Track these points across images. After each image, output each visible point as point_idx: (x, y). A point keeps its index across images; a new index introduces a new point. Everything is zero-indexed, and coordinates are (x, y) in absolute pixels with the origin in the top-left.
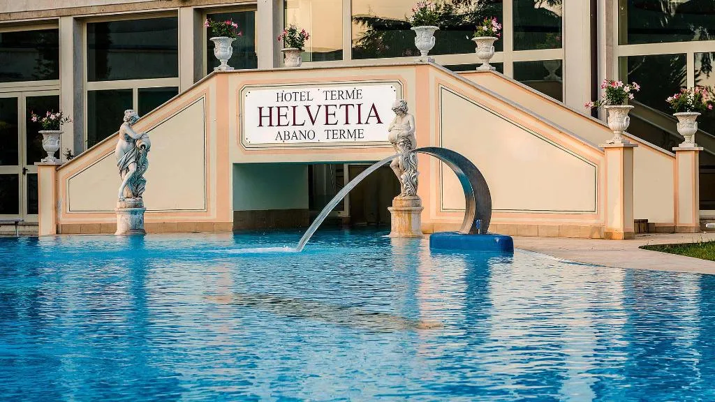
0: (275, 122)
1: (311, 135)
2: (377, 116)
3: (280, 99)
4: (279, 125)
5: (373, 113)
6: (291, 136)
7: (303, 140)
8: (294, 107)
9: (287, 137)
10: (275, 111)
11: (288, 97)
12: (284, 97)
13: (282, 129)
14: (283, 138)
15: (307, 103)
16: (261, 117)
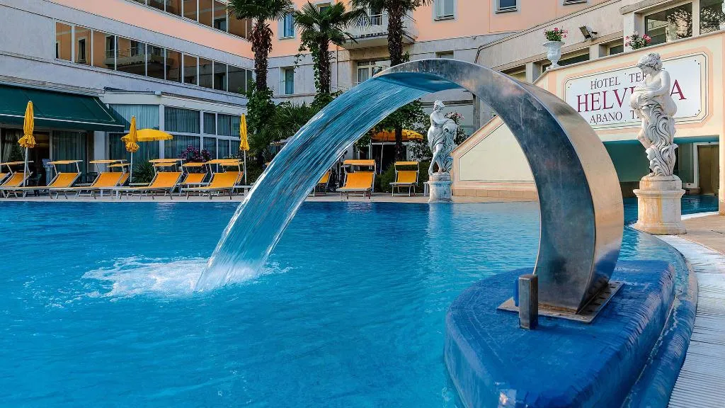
0: (590, 108)
1: (619, 116)
2: (680, 92)
3: (594, 87)
4: (593, 109)
5: (676, 90)
6: (602, 119)
7: (612, 121)
8: (605, 92)
9: (599, 120)
10: (590, 97)
11: (600, 84)
12: (596, 85)
13: (594, 113)
14: (596, 120)
15: (615, 88)
16: (579, 104)
